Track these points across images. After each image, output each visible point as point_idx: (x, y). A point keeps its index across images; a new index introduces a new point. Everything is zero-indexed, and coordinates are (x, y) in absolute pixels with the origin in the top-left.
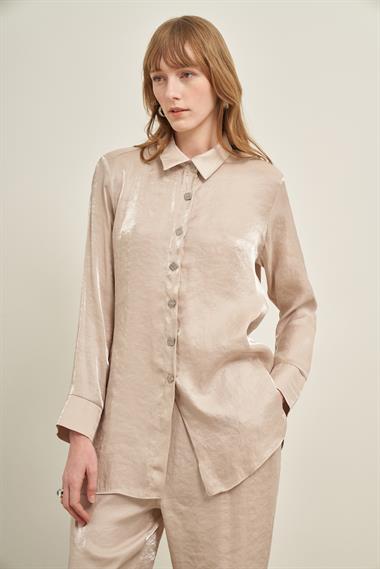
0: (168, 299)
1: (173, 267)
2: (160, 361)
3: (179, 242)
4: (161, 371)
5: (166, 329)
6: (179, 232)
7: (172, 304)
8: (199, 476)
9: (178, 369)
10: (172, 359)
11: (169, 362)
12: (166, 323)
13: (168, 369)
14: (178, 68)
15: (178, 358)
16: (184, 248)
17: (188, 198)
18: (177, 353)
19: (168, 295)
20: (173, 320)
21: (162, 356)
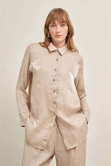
0: (53, 90)
1: (54, 80)
2: (51, 109)
3: (55, 73)
4: (51, 112)
5: (53, 99)
6: (55, 70)
7: (54, 91)
8: (64, 143)
9: (57, 111)
10: (55, 108)
11: (54, 109)
12: (52, 97)
13: (54, 111)
14: (61, 23)
15: (57, 108)
16: (57, 75)
17: (57, 60)
18: (57, 106)
19: (53, 89)
20: (55, 96)
21: (52, 107)
